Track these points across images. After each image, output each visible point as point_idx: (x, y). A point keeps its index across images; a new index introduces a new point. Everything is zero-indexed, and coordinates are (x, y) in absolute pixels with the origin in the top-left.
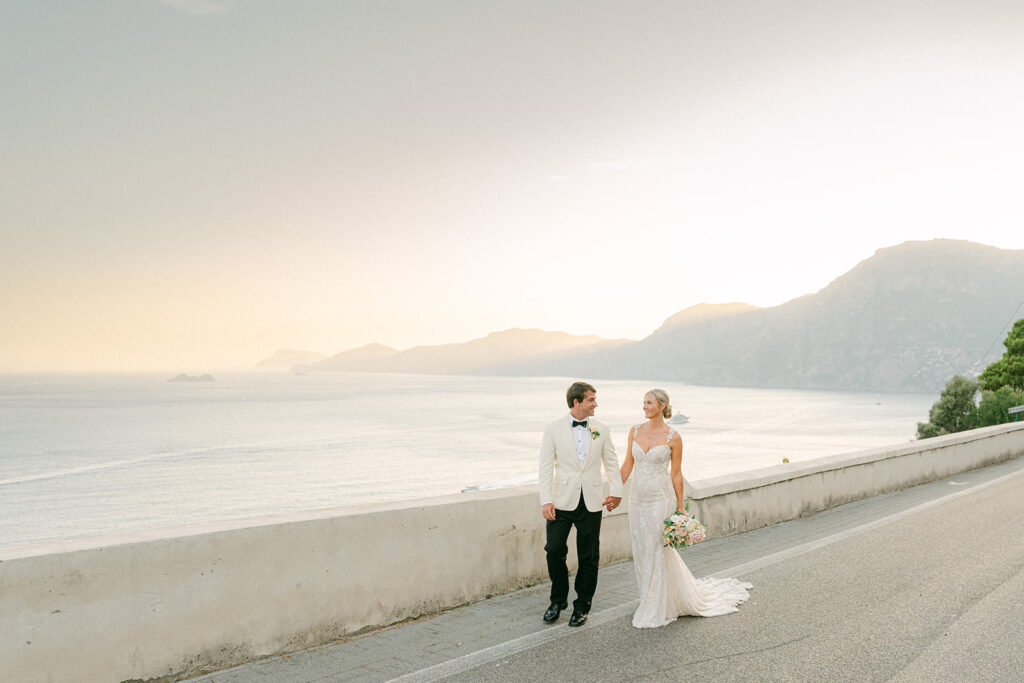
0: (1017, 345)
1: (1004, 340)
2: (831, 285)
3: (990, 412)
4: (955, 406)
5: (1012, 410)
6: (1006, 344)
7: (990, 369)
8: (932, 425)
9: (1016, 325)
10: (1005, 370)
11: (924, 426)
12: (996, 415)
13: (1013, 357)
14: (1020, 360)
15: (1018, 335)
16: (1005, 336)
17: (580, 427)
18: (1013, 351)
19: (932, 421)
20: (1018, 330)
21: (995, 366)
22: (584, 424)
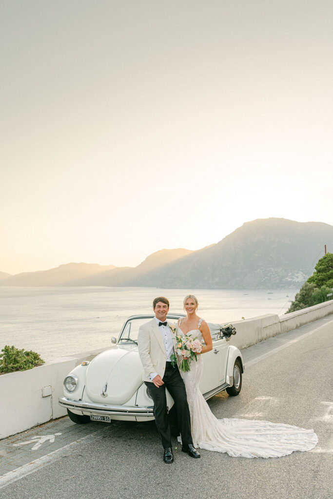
0: (320, 269)
1: (314, 267)
2: (224, 239)
3: (319, 297)
4: (306, 294)
5: (328, 295)
6: (316, 268)
7: (310, 279)
8: (297, 302)
9: (320, 261)
10: (316, 279)
11: (294, 302)
12: (323, 298)
13: (319, 274)
14: (322, 275)
15: (321, 265)
16: (315, 266)
17: (163, 326)
18: (319, 271)
19: (296, 300)
20: (320, 263)
21: (312, 277)
22: (165, 324)
